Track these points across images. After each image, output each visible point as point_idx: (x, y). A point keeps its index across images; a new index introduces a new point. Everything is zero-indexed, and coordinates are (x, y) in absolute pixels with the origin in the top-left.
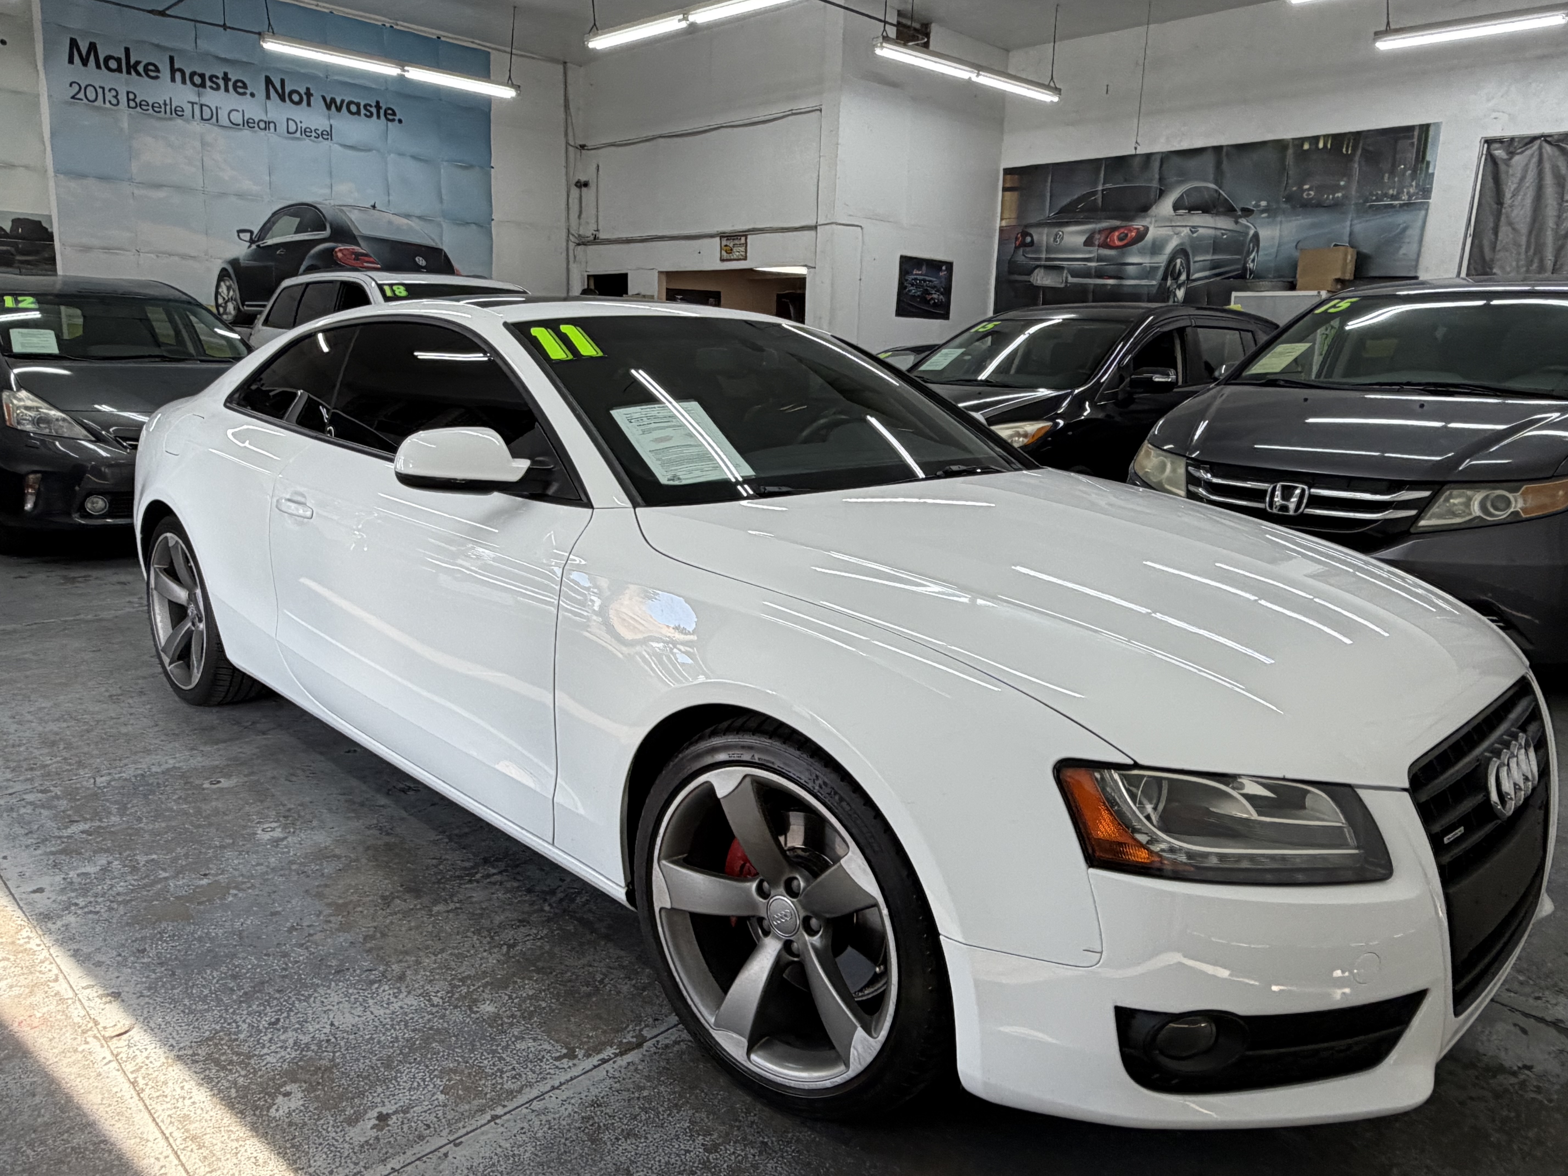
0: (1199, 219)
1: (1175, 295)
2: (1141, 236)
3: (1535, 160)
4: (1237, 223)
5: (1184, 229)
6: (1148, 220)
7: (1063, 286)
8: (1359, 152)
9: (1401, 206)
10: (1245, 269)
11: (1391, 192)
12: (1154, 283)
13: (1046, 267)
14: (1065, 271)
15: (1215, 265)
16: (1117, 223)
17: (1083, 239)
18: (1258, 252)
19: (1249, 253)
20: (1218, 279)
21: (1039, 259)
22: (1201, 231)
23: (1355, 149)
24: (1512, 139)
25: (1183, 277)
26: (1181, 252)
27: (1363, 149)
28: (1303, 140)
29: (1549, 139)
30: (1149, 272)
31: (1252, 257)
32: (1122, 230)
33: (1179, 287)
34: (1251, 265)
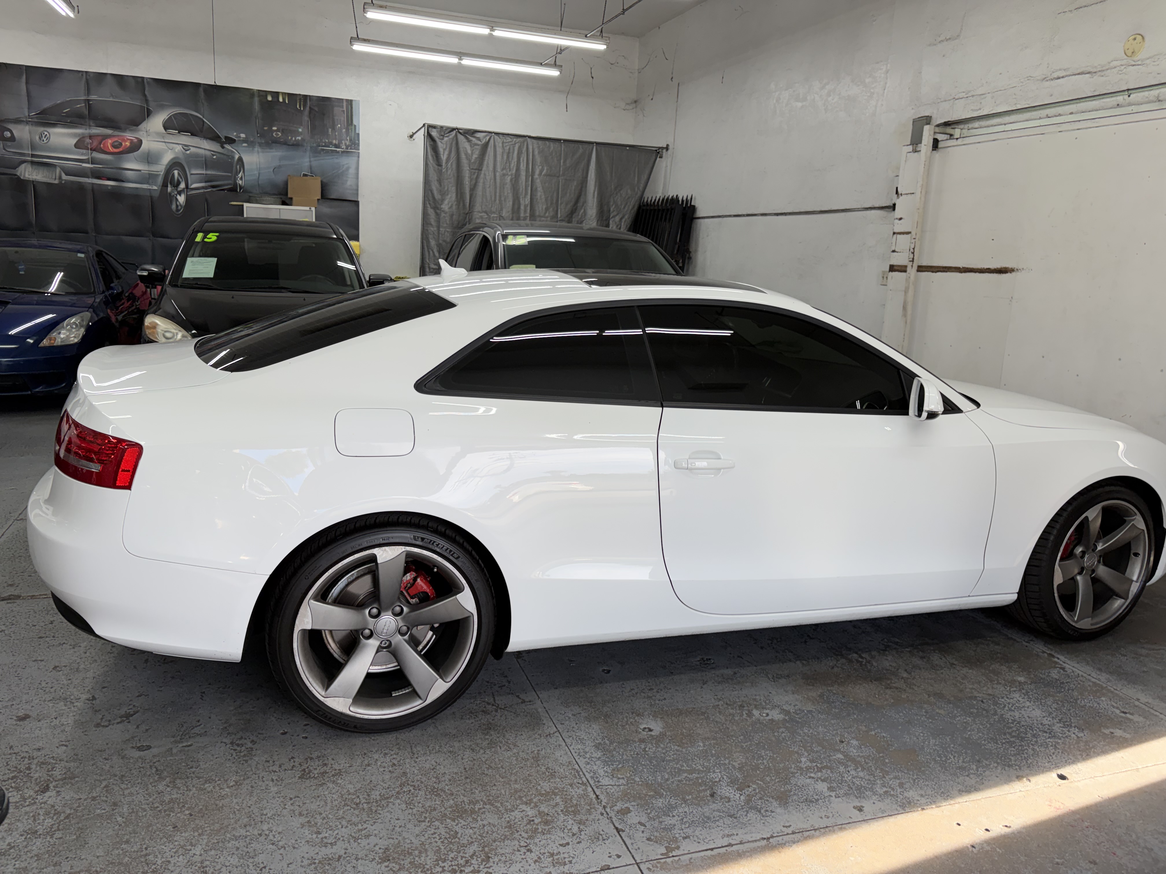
0: (186, 139)
1: (177, 200)
2: (137, 145)
3: (454, 143)
4: (223, 147)
5: (177, 146)
6: (141, 133)
7: (56, 182)
8: (308, 108)
9: (343, 152)
10: (235, 184)
11: (334, 142)
12: (155, 188)
13: (33, 163)
14: (58, 170)
15: (208, 179)
16: (109, 132)
17: (74, 141)
18: (244, 172)
19: (237, 173)
20: (214, 189)
21: (23, 155)
22: (193, 150)
23: (305, 106)
24: (442, 127)
25: (182, 186)
26: (175, 164)
27: (310, 108)
28: (267, 93)
29: (461, 131)
30: (150, 178)
31: (240, 175)
32: (116, 139)
33: (180, 193)
34: (240, 182)
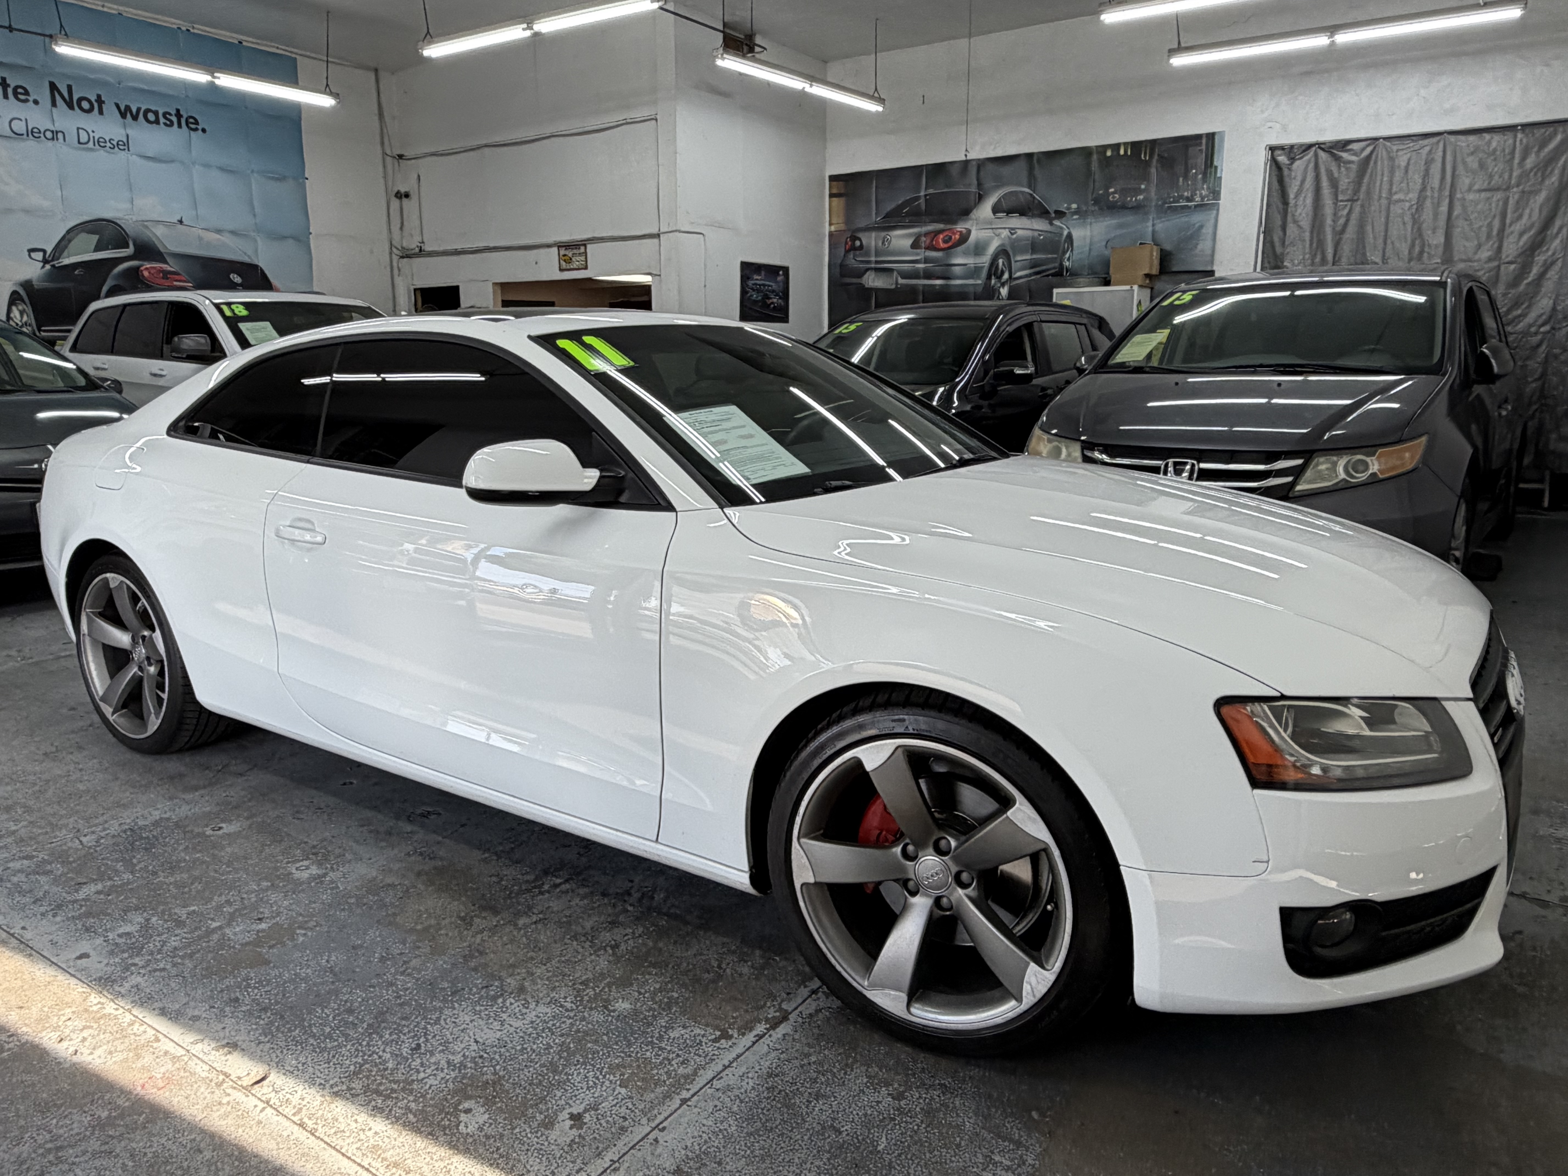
0: (1016, 222)
1: (1000, 293)
2: (964, 238)
3: (1312, 165)
4: (1051, 224)
5: (1003, 230)
6: (971, 222)
7: (893, 287)
8: (1156, 157)
9: (1196, 206)
10: (1062, 267)
11: (1186, 194)
12: (979, 282)
13: (877, 270)
14: (895, 273)
15: (1034, 264)
16: (941, 226)
17: (909, 242)
18: (1072, 251)
19: (1064, 253)
20: (1038, 276)
21: (869, 262)
22: (1020, 232)
23: (1151, 156)
24: (1292, 147)
25: (1006, 276)
26: (1002, 252)
27: (1159, 155)
28: (1105, 147)
29: (1323, 146)
30: (974, 272)
31: (1067, 256)
32: (946, 234)
33: (1003, 285)
34: (1067, 264)
